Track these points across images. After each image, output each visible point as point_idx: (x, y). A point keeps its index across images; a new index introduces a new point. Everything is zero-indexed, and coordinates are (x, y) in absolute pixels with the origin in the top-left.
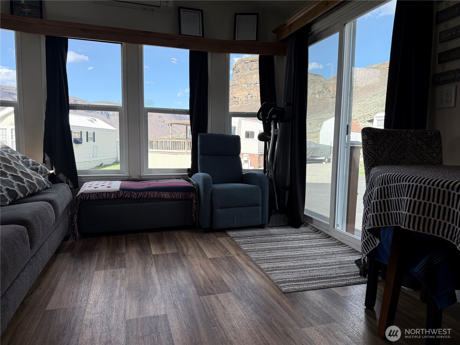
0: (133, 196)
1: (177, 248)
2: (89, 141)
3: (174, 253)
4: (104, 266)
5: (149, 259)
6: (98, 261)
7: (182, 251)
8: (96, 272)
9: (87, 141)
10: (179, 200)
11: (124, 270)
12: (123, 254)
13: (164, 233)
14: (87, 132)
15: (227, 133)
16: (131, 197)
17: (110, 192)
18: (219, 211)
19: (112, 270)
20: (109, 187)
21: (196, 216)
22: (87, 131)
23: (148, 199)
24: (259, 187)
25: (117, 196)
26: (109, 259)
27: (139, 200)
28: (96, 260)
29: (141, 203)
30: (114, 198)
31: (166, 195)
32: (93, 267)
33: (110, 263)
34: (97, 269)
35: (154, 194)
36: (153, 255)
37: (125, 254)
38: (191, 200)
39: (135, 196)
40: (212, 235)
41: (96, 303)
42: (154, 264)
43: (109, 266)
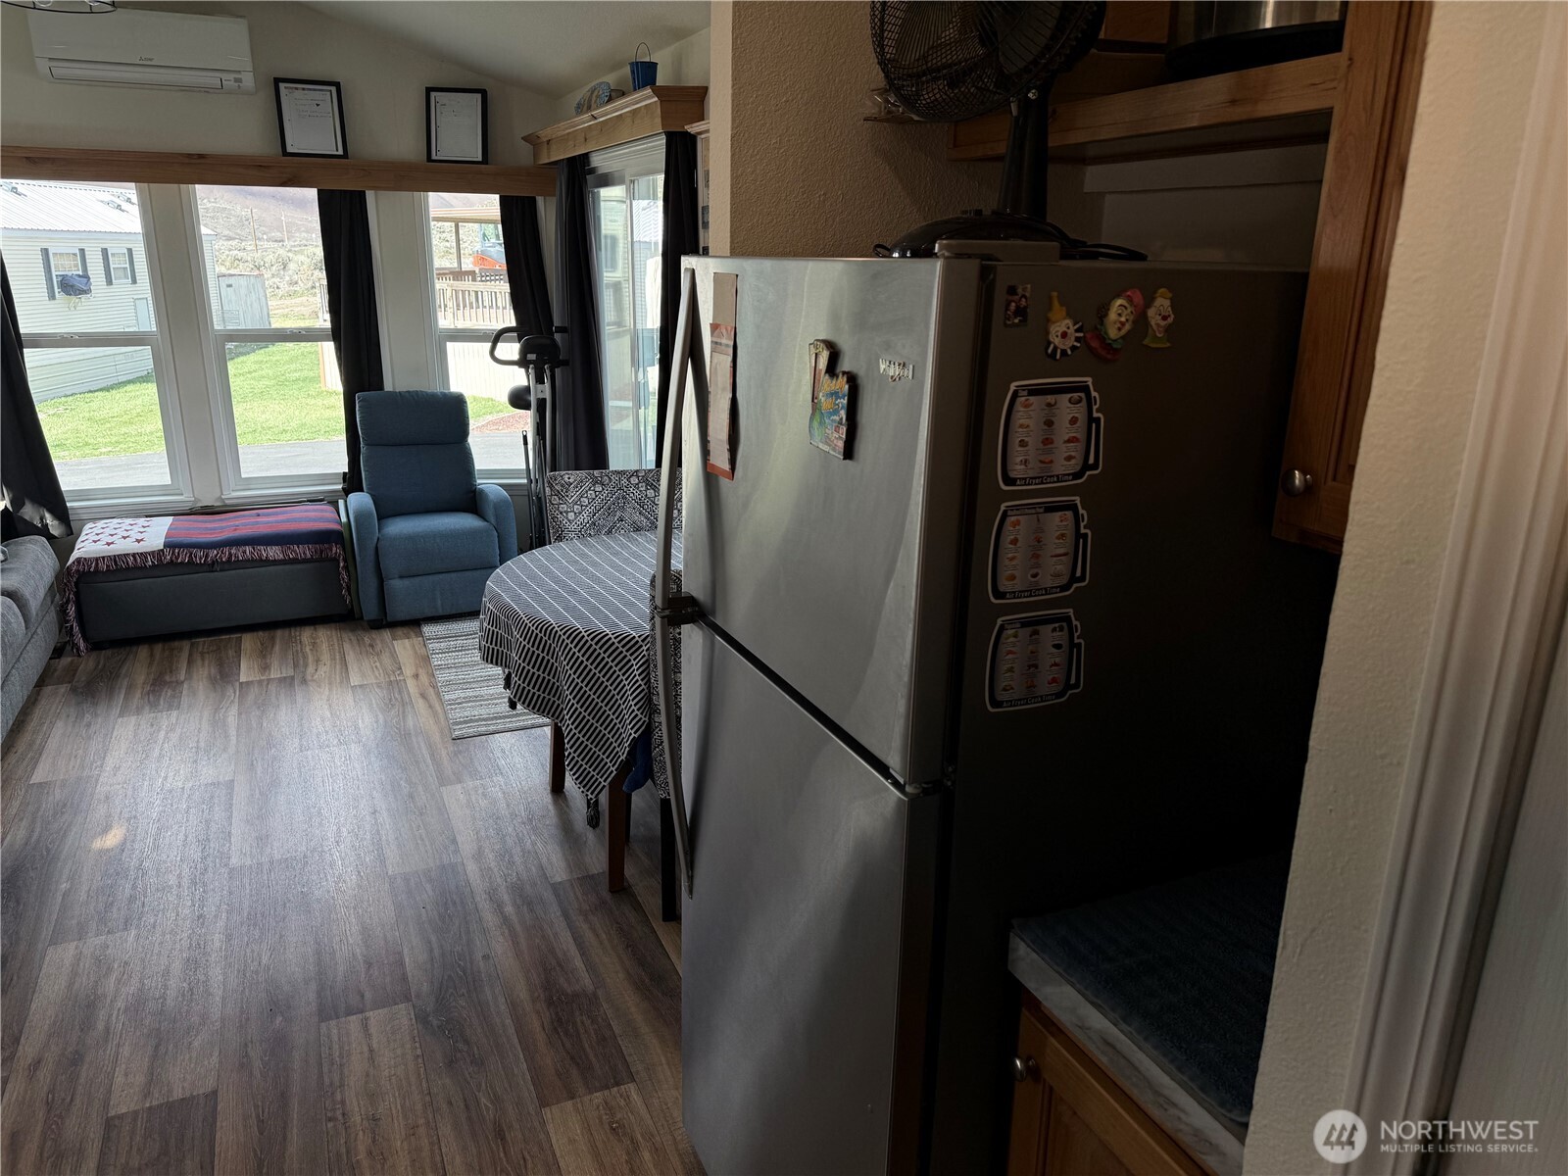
0: (196, 557)
1: (296, 666)
2: (114, 281)
3: (285, 678)
4: (137, 707)
5: (230, 691)
6: (126, 698)
7: (304, 672)
8: (120, 720)
9: (109, 282)
10: (305, 561)
11: (175, 713)
12: (180, 683)
13: (279, 633)
14: (105, 252)
15: (438, 389)
16: (191, 562)
17: (142, 554)
18: (396, 585)
19: (152, 715)
20: (138, 541)
21: (350, 594)
22: (104, 246)
23: (231, 564)
24: (492, 527)
25: (159, 560)
26: (149, 694)
27: (211, 566)
28: (122, 696)
29: (216, 571)
30: (154, 565)
31: (274, 552)
32: (116, 711)
33: (149, 701)
34: (121, 715)
35: (245, 552)
36: (241, 684)
37: (183, 682)
38: (336, 560)
39: (201, 559)
40: (386, 634)
41: (117, 769)
42: (237, 700)
43: (147, 708)
